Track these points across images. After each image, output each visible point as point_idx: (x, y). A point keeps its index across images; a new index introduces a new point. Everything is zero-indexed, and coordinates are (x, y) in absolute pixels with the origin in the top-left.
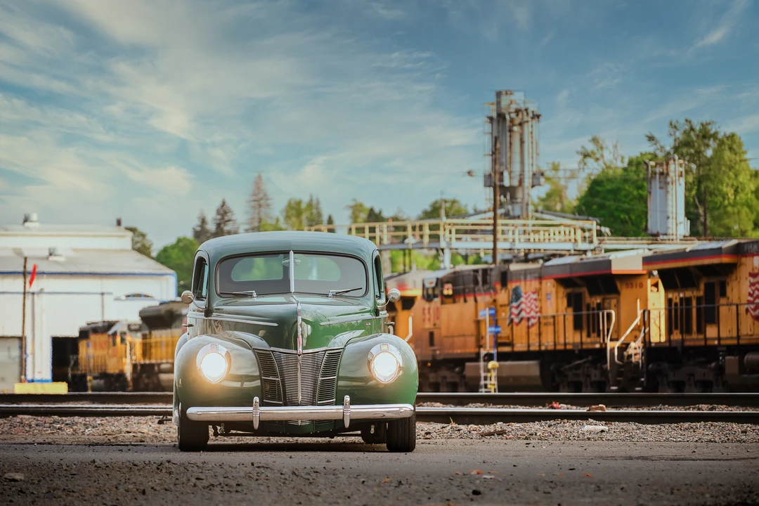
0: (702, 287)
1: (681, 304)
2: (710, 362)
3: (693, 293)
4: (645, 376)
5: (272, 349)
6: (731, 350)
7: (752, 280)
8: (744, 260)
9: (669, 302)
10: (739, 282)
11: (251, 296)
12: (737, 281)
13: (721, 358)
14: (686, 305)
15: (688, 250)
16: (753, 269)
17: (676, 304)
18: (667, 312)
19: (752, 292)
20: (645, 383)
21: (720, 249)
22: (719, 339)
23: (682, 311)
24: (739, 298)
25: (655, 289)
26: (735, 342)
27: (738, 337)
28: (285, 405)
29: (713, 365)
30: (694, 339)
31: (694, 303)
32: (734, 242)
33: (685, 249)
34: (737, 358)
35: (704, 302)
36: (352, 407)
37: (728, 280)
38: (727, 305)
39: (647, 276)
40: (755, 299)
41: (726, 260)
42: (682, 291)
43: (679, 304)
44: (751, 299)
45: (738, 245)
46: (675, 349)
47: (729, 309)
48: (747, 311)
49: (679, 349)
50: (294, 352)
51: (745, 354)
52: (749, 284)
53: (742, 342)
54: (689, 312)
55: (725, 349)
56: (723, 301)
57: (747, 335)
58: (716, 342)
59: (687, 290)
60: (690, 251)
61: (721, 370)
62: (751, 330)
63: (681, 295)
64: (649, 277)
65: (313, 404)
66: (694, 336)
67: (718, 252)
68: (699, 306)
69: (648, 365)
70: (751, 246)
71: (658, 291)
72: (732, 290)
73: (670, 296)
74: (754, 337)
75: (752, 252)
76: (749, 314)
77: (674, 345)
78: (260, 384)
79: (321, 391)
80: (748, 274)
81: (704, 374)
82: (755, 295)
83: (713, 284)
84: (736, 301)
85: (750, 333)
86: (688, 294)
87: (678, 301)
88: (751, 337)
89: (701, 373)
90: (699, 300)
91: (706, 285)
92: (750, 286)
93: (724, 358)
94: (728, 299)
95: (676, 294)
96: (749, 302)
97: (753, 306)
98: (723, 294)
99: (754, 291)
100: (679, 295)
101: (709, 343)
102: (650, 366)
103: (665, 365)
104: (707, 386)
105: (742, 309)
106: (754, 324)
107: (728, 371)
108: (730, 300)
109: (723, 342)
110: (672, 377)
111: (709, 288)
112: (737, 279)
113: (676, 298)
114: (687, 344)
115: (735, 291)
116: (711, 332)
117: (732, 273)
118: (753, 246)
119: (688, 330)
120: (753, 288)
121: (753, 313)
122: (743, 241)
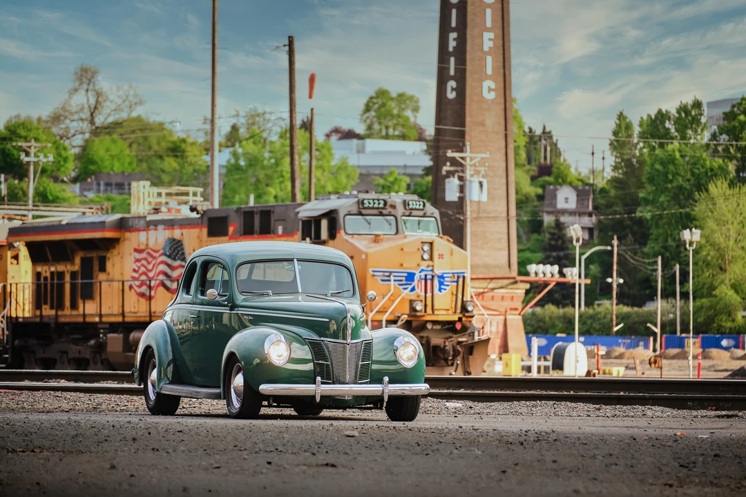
0: (78, 261)
1: (52, 278)
2: (89, 339)
3: (66, 267)
4: (10, 352)
5: (322, 339)
6: (114, 327)
7: (138, 256)
8: (128, 235)
9: (38, 275)
10: (122, 258)
11: (268, 295)
12: (119, 257)
13: (101, 335)
14: (58, 280)
15: (64, 222)
16: (139, 246)
17: (46, 278)
18: (35, 286)
19: (137, 269)
20: (9, 361)
21: (103, 223)
22: (101, 316)
23: (52, 285)
24: (122, 274)
25: (15, 262)
26: (120, 319)
27: (123, 314)
28: (334, 383)
29: (92, 342)
30: (67, 315)
31: (68, 278)
32: (118, 216)
33: (62, 221)
34: (121, 335)
35: (80, 277)
36: (390, 385)
37: (109, 255)
38: (107, 281)
39: (7, 247)
40: (141, 275)
41: (109, 235)
42: (53, 265)
43: (49, 279)
44: (136, 275)
45: (122, 219)
46: (48, 325)
47: (109, 285)
48: (131, 287)
49: (53, 325)
50: (345, 342)
51: (131, 332)
52: (134, 260)
53: (127, 319)
54: (61, 287)
55: (107, 326)
56: (102, 276)
57: (130, 312)
58: (97, 319)
59: (58, 264)
60: (67, 224)
61: (101, 347)
62: (134, 307)
63: (53, 269)
64: (9, 249)
65: (355, 383)
66: (67, 311)
67: (101, 226)
68: (73, 281)
69: (14, 340)
70: (137, 221)
71: (18, 263)
72: (114, 265)
73: (39, 269)
74: (138, 315)
75: (137, 227)
76: (133, 290)
77: (46, 320)
78: (313, 366)
79: (361, 373)
80: (133, 250)
81: (79, 352)
82: (140, 272)
83: (91, 259)
84: (119, 277)
85: (133, 310)
86: (61, 268)
87: (48, 275)
88: (135, 315)
89: (74, 350)
90: (74, 275)
91: (83, 260)
92: (135, 262)
93: (105, 335)
94: (109, 274)
95: (46, 268)
96: (134, 278)
97: (138, 283)
98: (103, 269)
99: (139, 268)
100: (49, 269)
101: (88, 319)
102: (17, 342)
103: (33, 342)
104: (81, 363)
105: (127, 285)
106: (138, 301)
107: (110, 348)
108: (111, 276)
109: (104, 319)
110: (40, 354)
111: (86, 263)
112: (119, 254)
113: (46, 272)
114: (62, 320)
115: (117, 266)
116: (90, 308)
117: (114, 248)
118: (139, 221)
119: (60, 306)
120: (139, 264)
121: (139, 290)
122: (126, 215)
